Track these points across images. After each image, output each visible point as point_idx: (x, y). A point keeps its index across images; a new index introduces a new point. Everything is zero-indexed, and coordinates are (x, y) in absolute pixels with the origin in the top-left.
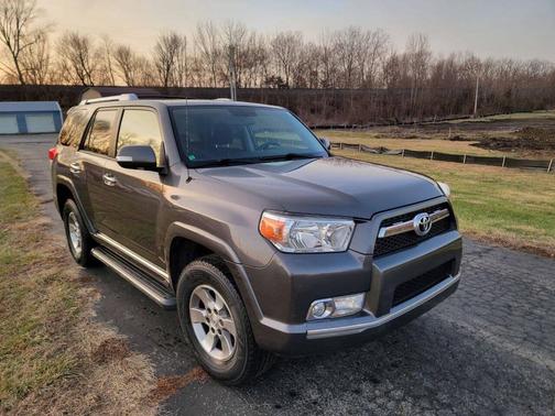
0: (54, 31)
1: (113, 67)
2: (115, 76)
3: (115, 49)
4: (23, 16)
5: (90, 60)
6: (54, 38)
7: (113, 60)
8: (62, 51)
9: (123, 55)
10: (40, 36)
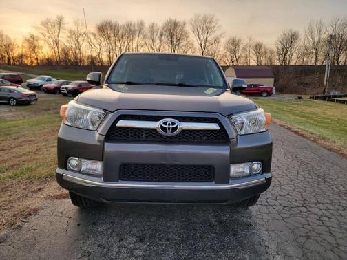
0: (223, 37)
1: (251, 55)
2: (251, 60)
3: (254, 44)
4: (210, 30)
5: (240, 52)
6: (223, 41)
7: (252, 51)
8: (226, 48)
9: (258, 47)
10: (217, 40)
